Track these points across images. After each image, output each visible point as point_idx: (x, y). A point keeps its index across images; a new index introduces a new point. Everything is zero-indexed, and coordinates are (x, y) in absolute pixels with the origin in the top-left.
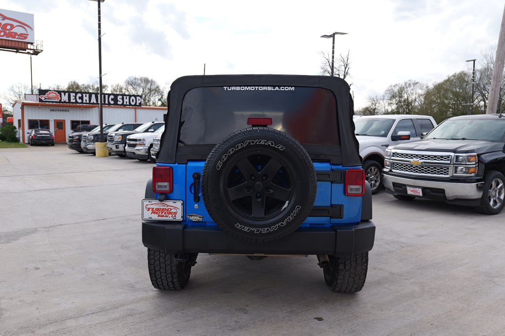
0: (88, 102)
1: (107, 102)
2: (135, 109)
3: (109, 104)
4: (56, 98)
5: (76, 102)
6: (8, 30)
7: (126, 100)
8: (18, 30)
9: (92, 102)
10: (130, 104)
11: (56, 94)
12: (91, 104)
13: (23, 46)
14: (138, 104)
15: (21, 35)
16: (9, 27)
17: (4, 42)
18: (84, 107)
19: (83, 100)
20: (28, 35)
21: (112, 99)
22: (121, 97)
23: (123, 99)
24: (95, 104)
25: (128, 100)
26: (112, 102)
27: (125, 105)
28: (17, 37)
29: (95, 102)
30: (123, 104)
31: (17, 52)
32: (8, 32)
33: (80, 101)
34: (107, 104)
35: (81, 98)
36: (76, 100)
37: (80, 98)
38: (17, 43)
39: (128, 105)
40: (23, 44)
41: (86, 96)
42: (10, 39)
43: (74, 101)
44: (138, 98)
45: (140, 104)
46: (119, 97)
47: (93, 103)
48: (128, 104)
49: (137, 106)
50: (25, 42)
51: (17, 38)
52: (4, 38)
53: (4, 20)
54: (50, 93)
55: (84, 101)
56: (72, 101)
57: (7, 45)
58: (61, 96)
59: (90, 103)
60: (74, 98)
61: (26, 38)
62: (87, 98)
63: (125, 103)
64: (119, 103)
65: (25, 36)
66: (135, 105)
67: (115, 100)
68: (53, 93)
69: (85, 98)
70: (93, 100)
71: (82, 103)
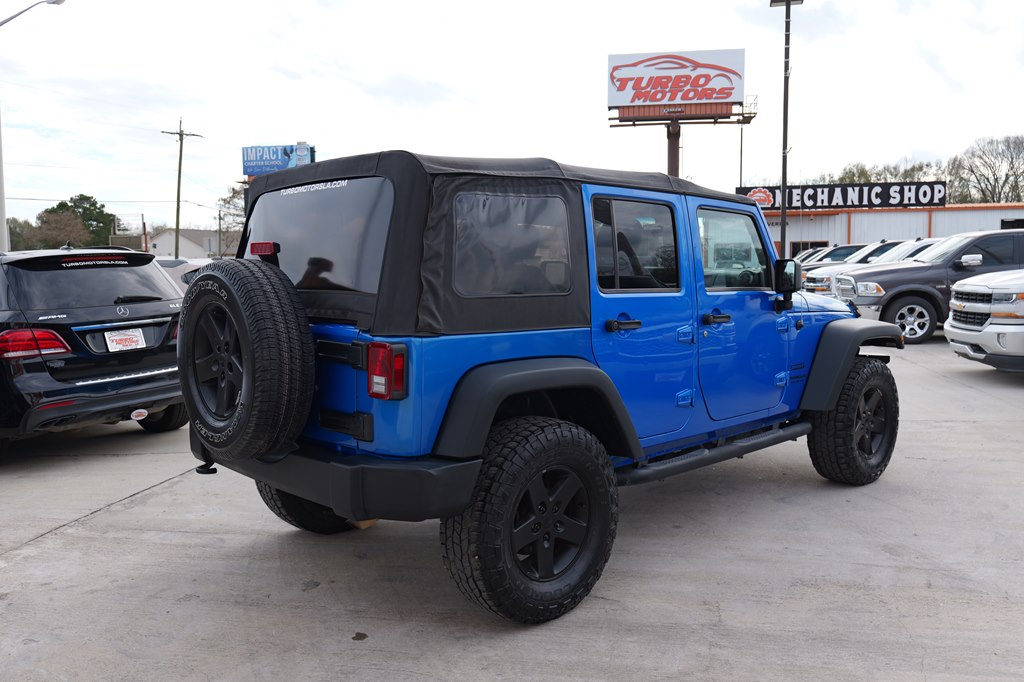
0: (826, 203)
1: (865, 202)
2: (930, 211)
3: (871, 205)
4: (764, 200)
5: (804, 206)
6: (701, 86)
7: (910, 195)
8: (718, 83)
9: (834, 203)
10: (918, 202)
11: (765, 193)
12: (834, 207)
13: (724, 112)
14: (936, 201)
15: (722, 91)
16: (702, 81)
17: (693, 108)
18: (816, 215)
19: (815, 202)
20: (733, 89)
21: (877, 195)
22: (897, 188)
23: (901, 192)
24: (841, 207)
25: (912, 195)
26: (877, 201)
27: (906, 206)
28: (714, 96)
29: (841, 203)
30: (901, 203)
31: (715, 122)
32: (700, 89)
33: (809, 203)
34: (865, 206)
35: (813, 197)
36: (803, 203)
37: (810, 197)
38: (714, 107)
39: (913, 205)
40: (725, 107)
41: (823, 193)
42: (704, 101)
43: (799, 204)
44: (937, 187)
45: (942, 201)
46: (894, 190)
47: (837, 206)
48: (913, 201)
49: (936, 204)
50: (727, 104)
51: (716, 98)
52: (695, 101)
53: (695, 69)
54: (755, 192)
55: (819, 204)
56: (796, 203)
57: (698, 113)
58: (774, 197)
59: (830, 206)
60: (799, 198)
61: (729, 95)
62: (825, 197)
63: (906, 201)
64: (892, 201)
65: (727, 92)
66: (931, 203)
67: (885, 196)
68: (760, 191)
69: (820, 197)
70: (838, 199)
71: (814, 206)
